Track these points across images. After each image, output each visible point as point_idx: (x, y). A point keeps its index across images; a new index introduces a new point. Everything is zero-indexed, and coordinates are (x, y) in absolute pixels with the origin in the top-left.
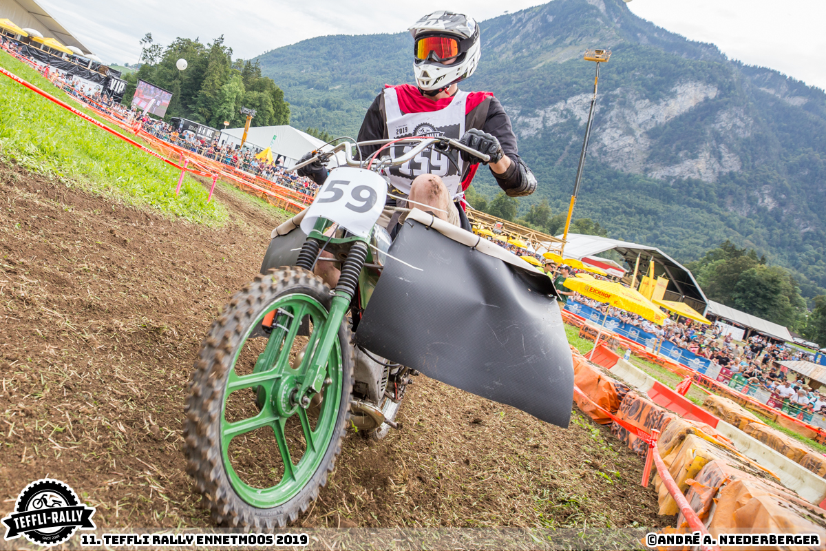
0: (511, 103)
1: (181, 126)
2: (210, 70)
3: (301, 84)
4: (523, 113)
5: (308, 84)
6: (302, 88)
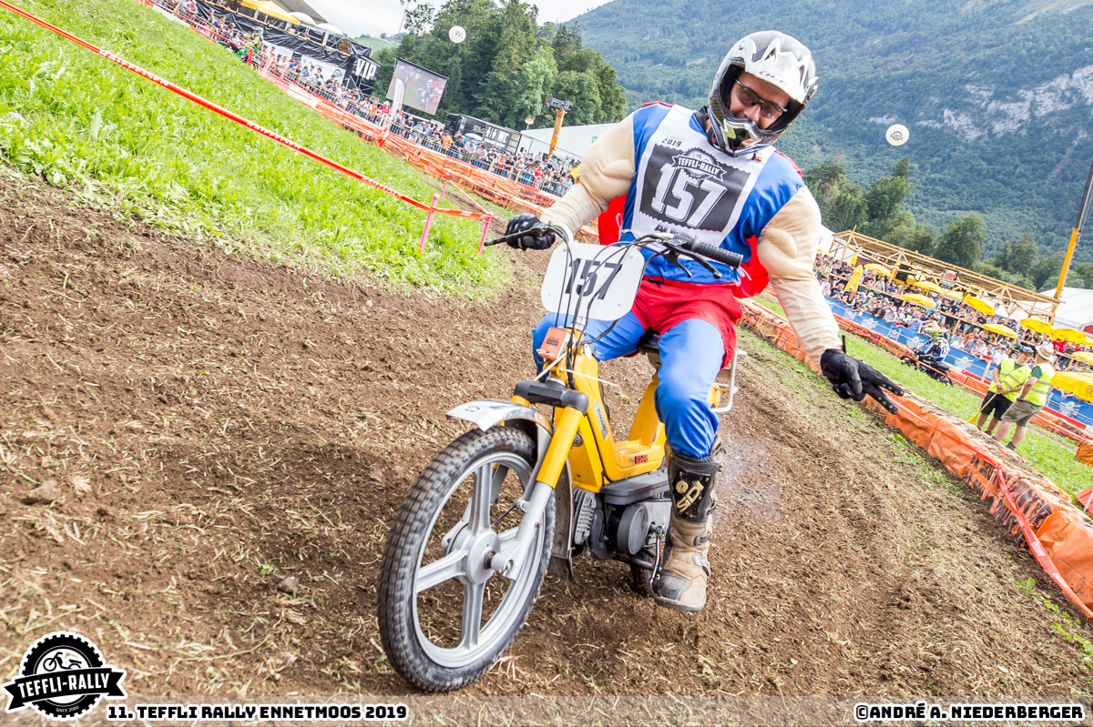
1: (462, 127)
2: (505, 40)
3: (643, 57)
5: (655, 57)
6: (645, 64)
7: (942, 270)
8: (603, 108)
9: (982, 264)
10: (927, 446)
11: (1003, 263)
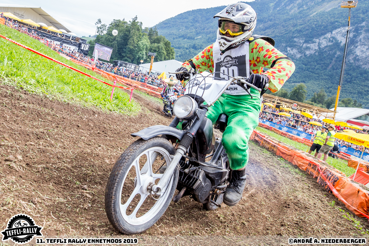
0: (299, 37)
1: (119, 65)
2: (131, 35)
3: (180, 37)
4: (306, 42)
5: (184, 37)
6: (181, 39)
7: (292, 103)
8: (167, 55)
9: (307, 101)
10: (292, 162)
11: (314, 100)
